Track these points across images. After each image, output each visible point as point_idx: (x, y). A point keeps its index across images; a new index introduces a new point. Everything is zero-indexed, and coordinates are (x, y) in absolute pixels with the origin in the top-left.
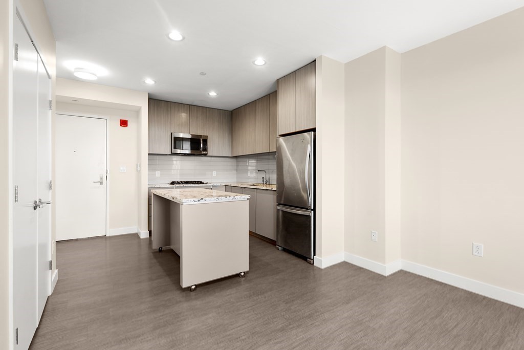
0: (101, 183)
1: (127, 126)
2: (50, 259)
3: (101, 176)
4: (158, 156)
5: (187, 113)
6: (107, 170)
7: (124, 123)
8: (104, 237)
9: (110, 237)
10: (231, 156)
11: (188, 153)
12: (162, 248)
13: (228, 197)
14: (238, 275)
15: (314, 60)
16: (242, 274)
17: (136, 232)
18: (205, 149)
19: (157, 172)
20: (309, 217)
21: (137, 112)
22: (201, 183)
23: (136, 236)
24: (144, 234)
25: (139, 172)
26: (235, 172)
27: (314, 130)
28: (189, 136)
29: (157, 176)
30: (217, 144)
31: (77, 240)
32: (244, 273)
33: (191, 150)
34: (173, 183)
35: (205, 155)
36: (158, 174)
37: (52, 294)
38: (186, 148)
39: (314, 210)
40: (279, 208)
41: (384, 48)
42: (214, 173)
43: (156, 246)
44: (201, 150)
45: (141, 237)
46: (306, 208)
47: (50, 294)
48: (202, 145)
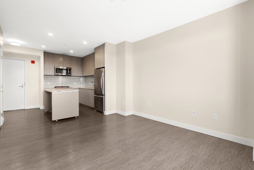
0: (22, 87)
1: (34, 63)
2: (2, 113)
3: (23, 84)
4: (49, 76)
5: (62, 58)
6: (25, 82)
7: (33, 62)
8: (24, 110)
9: (27, 109)
10: (82, 76)
11: (65, 75)
12: (48, 111)
13: (70, 91)
14: (75, 117)
15: (104, 43)
16: (76, 117)
17: (39, 107)
18: (70, 73)
19: (48, 83)
20: (103, 98)
21: (39, 58)
22: (68, 87)
23: (39, 109)
24: (42, 107)
25: (40, 82)
26: (85, 83)
27: (104, 67)
28: (65, 68)
29: (48, 84)
30: (75, 71)
31: (11, 111)
32: (77, 117)
33: (66, 74)
34: (56, 87)
35: (70, 76)
36: (49, 83)
37: (3, 125)
38: (64, 73)
39: (104, 95)
40: (95, 96)
41: (125, 41)
42: (75, 83)
43: (46, 111)
44: (68, 73)
45: (41, 109)
46: (102, 95)
47: (2, 125)
48: (68, 72)
